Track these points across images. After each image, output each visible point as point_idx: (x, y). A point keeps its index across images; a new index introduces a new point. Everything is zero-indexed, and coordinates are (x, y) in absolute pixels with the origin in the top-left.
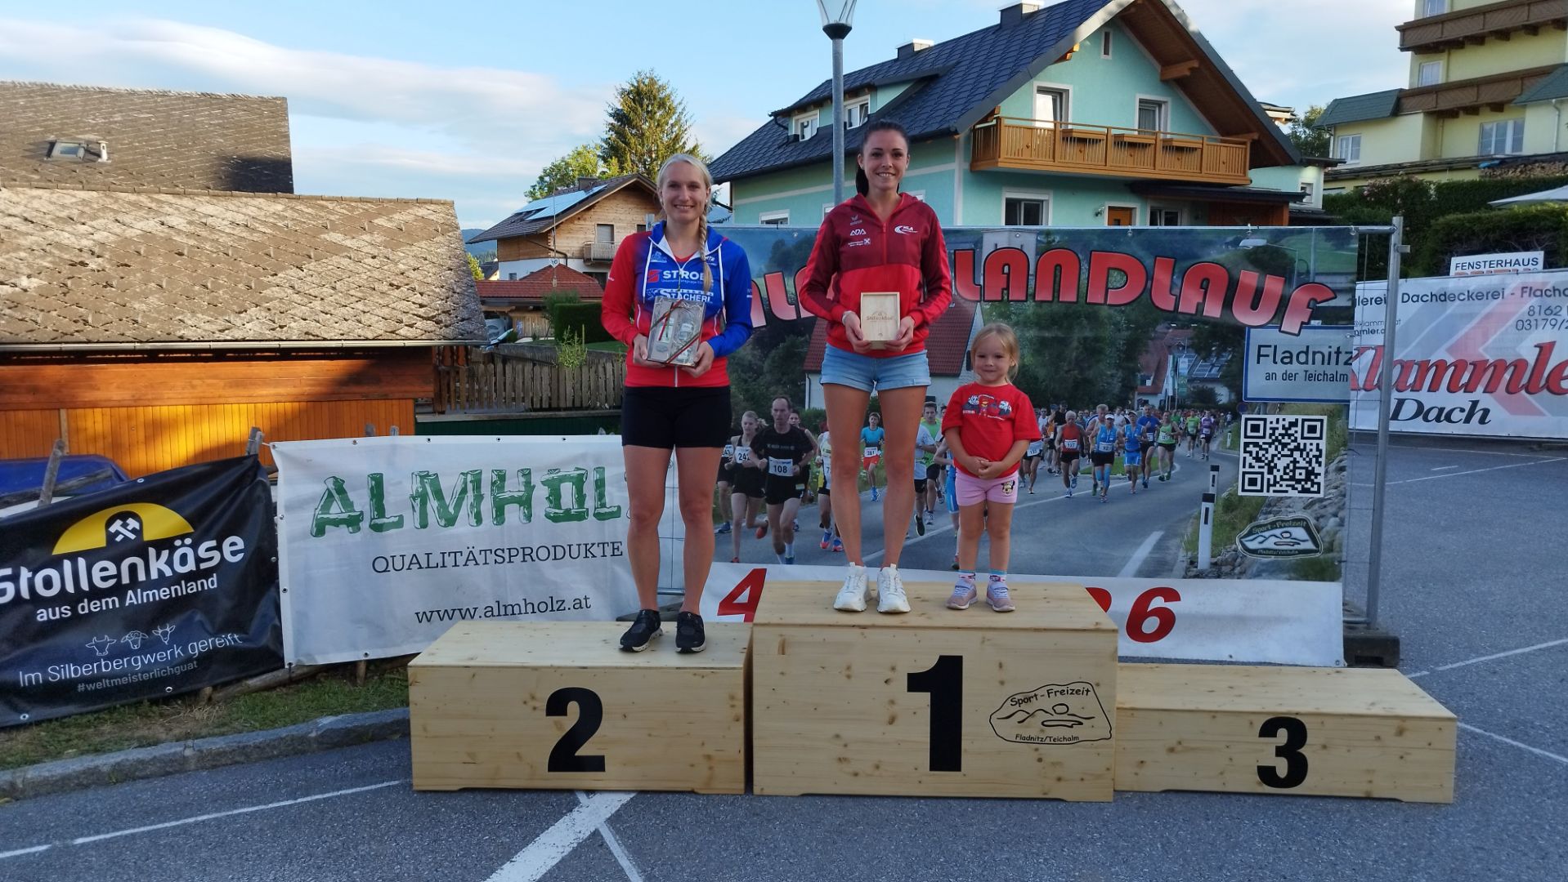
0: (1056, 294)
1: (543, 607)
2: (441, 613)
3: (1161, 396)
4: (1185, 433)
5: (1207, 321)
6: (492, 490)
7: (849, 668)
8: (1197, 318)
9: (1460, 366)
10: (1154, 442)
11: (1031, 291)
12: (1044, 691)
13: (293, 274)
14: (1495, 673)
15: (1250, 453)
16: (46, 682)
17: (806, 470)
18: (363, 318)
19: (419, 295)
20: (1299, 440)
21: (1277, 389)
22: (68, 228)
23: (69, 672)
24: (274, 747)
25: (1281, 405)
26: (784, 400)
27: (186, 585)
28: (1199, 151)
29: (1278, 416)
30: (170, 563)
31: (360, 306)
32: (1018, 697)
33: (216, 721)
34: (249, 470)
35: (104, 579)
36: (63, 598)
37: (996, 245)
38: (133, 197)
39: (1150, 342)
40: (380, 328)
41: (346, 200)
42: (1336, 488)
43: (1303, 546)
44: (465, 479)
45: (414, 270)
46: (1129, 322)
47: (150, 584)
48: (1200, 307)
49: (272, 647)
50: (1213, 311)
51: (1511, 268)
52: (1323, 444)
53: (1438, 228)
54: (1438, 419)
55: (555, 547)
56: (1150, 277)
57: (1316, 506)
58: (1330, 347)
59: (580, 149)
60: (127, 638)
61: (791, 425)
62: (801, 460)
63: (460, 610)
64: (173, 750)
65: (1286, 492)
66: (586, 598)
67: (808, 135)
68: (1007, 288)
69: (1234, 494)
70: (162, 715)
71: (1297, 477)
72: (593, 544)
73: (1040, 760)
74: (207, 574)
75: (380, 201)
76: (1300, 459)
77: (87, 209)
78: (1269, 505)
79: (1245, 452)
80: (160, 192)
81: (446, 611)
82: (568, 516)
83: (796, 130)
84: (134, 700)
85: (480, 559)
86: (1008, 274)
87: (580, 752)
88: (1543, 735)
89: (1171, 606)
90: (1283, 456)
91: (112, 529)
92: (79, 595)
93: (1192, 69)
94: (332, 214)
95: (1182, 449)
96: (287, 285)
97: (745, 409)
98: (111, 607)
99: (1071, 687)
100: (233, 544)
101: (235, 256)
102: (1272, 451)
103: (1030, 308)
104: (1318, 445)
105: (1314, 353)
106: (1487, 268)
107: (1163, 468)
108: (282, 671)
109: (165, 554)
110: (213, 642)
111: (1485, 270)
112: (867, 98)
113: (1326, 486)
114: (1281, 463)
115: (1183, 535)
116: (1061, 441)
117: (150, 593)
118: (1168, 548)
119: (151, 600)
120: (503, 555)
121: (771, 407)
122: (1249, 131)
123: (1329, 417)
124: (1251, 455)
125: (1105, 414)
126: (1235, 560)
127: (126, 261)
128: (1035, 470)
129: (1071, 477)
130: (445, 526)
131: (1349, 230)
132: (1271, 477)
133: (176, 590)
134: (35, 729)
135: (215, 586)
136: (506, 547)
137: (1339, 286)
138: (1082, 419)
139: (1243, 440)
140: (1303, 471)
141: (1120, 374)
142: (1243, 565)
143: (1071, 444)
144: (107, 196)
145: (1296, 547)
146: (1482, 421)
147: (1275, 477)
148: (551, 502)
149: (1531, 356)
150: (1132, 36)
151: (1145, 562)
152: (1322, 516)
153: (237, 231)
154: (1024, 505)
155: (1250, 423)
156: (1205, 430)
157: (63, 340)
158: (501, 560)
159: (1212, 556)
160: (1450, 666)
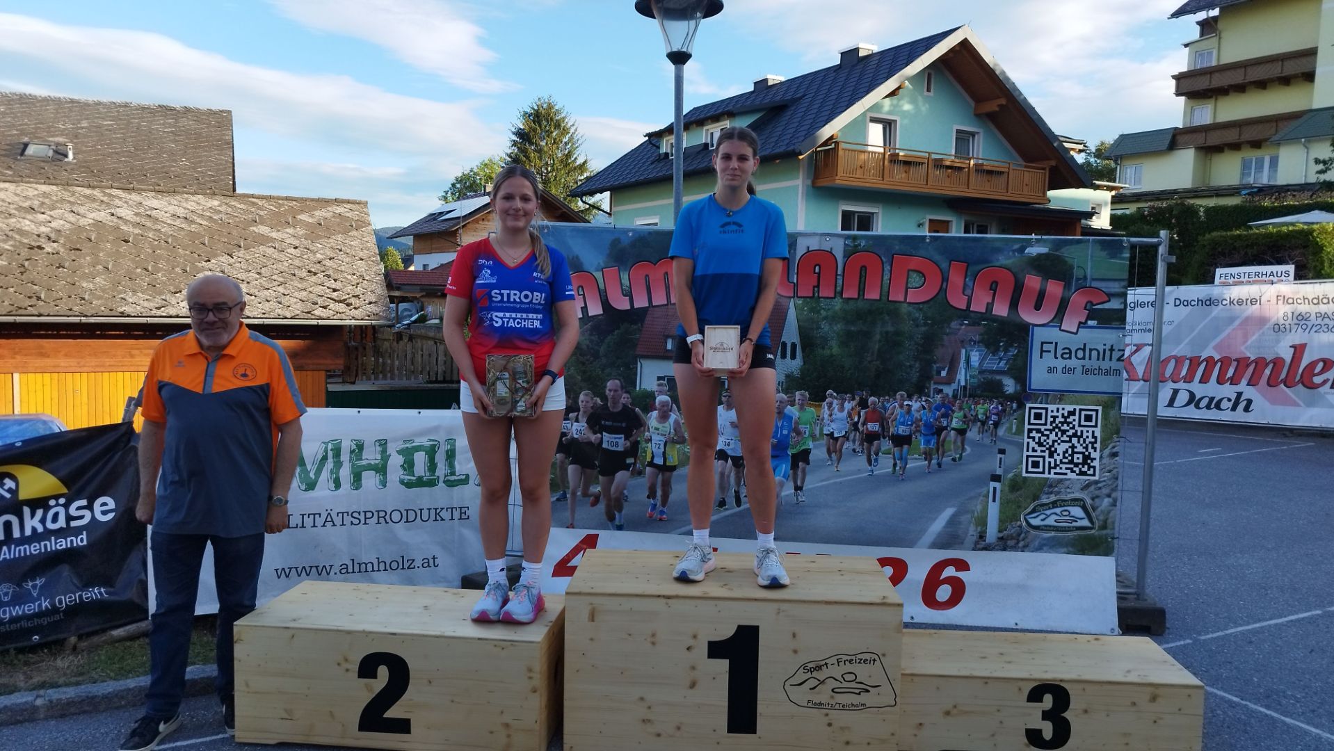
0: (861, 293)
1: (394, 565)
2: (299, 570)
3: (954, 386)
4: (976, 419)
5: (997, 319)
6: (351, 457)
7: (653, 635)
8: (988, 315)
9: (1225, 362)
10: (948, 426)
11: (839, 289)
12: (834, 660)
13: (225, 261)
14: (1251, 642)
15: (1033, 438)
17: (636, 445)
18: (285, 300)
19: (333, 281)
20: (1077, 428)
21: (1057, 382)
22: (29, 217)
24: (123, 697)
25: (1060, 396)
26: (617, 381)
27: (56, 540)
28: (1005, 176)
29: (1058, 406)
30: (43, 521)
31: (281, 289)
32: (810, 665)
33: (75, 670)
34: (123, 435)
37: (808, 248)
38: (88, 191)
39: (945, 337)
40: (297, 308)
41: (274, 198)
42: (1110, 471)
43: (1080, 523)
44: (326, 448)
45: (330, 259)
46: (926, 318)
47: (24, 540)
48: (990, 307)
49: (137, 600)
50: (1001, 310)
51: (1266, 279)
52: (1098, 432)
53: (1205, 243)
54: (1208, 407)
55: (407, 511)
56: (945, 279)
57: (1092, 488)
58: (1105, 345)
59: (486, 161)
61: (623, 404)
62: (631, 435)
63: (317, 567)
64: (24, 700)
65: (1066, 474)
66: (434, 558)
68: (818, 286)
69: (1019, 475)
70: (26, 663)
71: (1075, 460)
72: (442, 509)
73: (830, 725)
74: (77, 531)
75: (304, 200)
76: (1078, 445)
77: (47, 201)
78: (1051, 486)
79: (1029, 437)
80: (112, 187)
81: (304, 568)
82: (420, 483)
83: (666, 149)
85: (338, 520)
86: (819, 274)
88: (1293, 704)
89: (962, 575)
90: (1062, 441)
93: (999, 105)
94: (262, 210)
95: (973, 434)
96: (218, 269)
97: (581, 389)
99: (859, 656)
100: (104, 504)
101: (174, 244)
102: (1053, 437)
103: (838, 304)
104: (1093, 432)
105: (1091, 350)
106: (1247, 278)
107: (956, 451)
108: (146, 622)
109: (40, 513)
110: (81, 596)
111: (1244, 280)
113: (1101, 470)
114: (1061, 448)
115: (973, 512)
116: (864, 424)
117: (22, 548)
118: (960, 523)
119: (22, 554)
120: (358, 517)
121: (605, 387)
122: (1048, 159)
123: (1104, 408)
124: (1034, 440)
125: (904, 401)
126: (1019, 535)
127: (78, 246)
128: (841, 450)
129: (873, 457)
130: (306, 490)
131: (1122, 241)
132: (1052, 460)
135: (85, 543)
136: (362, 509)
137: (1113, 291)
138: (883, 404)
139: (1027, 427)
140: (1081, 456)
141: (917, 365)
142: (1027, 540)
143: (873, 427)
144: (65, 189)
145: (1074, 524)
146: (1247, 409)
147: (1055, 460)
148: (405, 470)
149: (1287, 355)
150: (951, 78)
151: (940, 535)
152: (1097, 497)
153: (177, 223)
154: (832, 481)
155: (1033, 411)
156: (993, 417)
157: (17, 313)
158: (357, 522)
159: (1000, 531)
160: (1211, 635)
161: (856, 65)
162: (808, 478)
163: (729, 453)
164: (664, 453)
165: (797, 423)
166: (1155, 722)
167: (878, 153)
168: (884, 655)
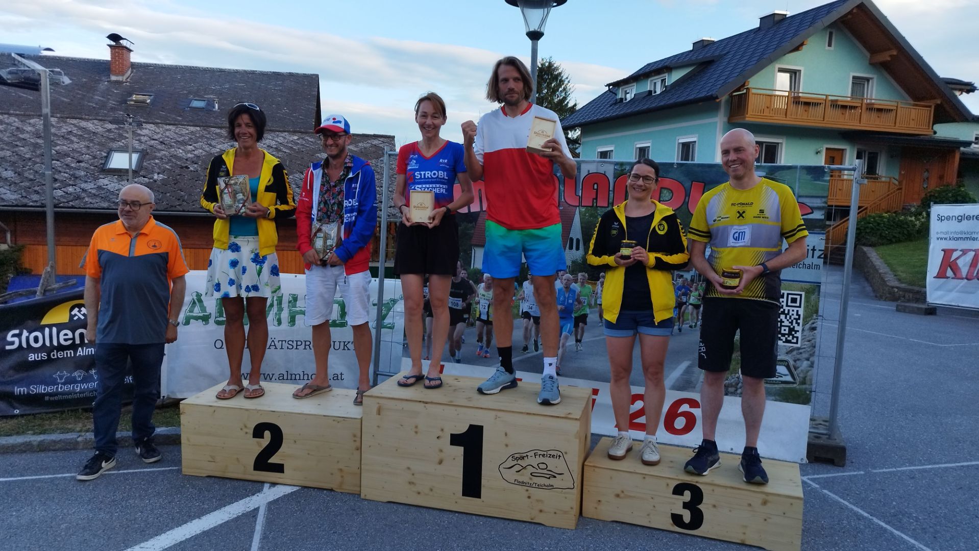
6: (289, 306)
7: (416, 427)
10: (687, 302)
11: (611, 201)
12: (532, 453)
14: (913, 478)
16: (28, 393)
17: (469, 306)
22: (182, 147)
23: (42, 389)
28: (894, 113)
32: (516, 455)
35: (66, 340)
36: (43, 348)
37: (589, 171)
42: (809, 341)
43: (784, 379)
52: (801, 311)
56: (687, 195)
57: (795, 353)
60: (76, 374)
61: (462, 278)
62: (466, 299)
64: (72, 437)
67: (629, 98)
68: (596, 199)
73: (529, 497)
76: (784, 320)
77: (193, 137)
83: (621, 95)
84: (73, 408)
85: (279, 345)
86: (597, 190)
87: (270, 461)
88: (911, 523)
89: (693, 411)
91: (73, 313)
92: (53, 348)
93: (891, 56)
98: (69, 356)
99: (549, 452)
104: (797, 311)
107: (692, 320)
112: (665, 76)
113: (802, 339)
118: (693, 373)
120: (292, 344)
122: (934, 98)
123: (806, 293)
131: (823, 168)
134: (20, 419)
136: (295, 340)
137: (816, 205)
140: (787, 329)
145: (780, 379)
150: (850, 35)
151: (678, 380)
152: (798, 360)
157: (171, 209)
158: (291, 347)
160: (885, 470)
161: (771, 28)
162: (585, 334)
163: (532, 314)
164: (488, 312)
165: (579, 296)
166: (765, 520)
167: (783, 96)
168: (566, 453)
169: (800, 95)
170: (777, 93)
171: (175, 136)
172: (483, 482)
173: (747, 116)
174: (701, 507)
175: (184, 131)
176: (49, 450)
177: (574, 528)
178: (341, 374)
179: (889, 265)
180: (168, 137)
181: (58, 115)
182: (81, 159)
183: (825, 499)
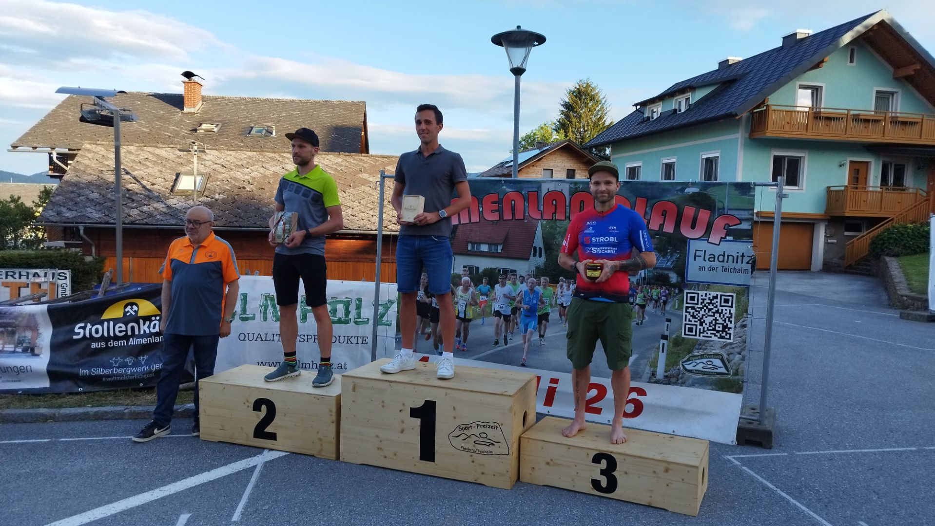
2: (270, 364)
3: (637, 277)
4: (651, 299)
5: (666, 235)
7: (383, 402)
8: (660, 232)
10: (633, 302)
12: (475, 425)
15: (689, 313)
16: (90, 374)
18: (372, 219)
20: (719, 307)
21: (705, 276)
23: (100, 371)
25: (708, 286)
27: (154, 338)
28: (918, 127)
29: (706, 292)
32: (462, 426)
35: (120, 332)
36: (102, 338)
37: (548, 189)
41: (373, 156)
43: (719, 370)
47: (140, 336)
48: (662, 226)
50: (669, 229)
52: (733, 310)
57: (728, 347)
58: (738, 253)
59: (543, 126)
60: (128, 360)
64: (120, 409)
65: (711, 337)
67: (655, 116)
68: (555, 213)
69: (679, 336)
71: (717, 329)
73: (473, 462)
76: (719, 319)
77: (250, 161)
78: (700, 344)
79: (686, 312)
82: (340, 321)
83: (648, 114)
84: (124, 388)
86: (556, 205)
87: (266, 430)
88: (811, 495)
89: (641, 398)
90: (709, 316)
91: (126, 310)
92: (109, 338)
93: (914, 70)
94: (365, 164)
95: (650, 308)
98: (122, 345)
99: (489, 424)
102: (702, 312)
104: (730, 311)
105: (728, 256)
107: (639, 318)
109: (147, 323)
112: (689, 95)
113: (735, 336)
114: (708, 320)
115: (649, 358)
117: (138, 340)
118: (640, 365)
119: (138, 343)
120: (304, 338)
123: (737, 294)
124: (690, 314)
126: (678, 375)
132: (702, 328)
133: (150, 340)
134: (82, 395)
136: (306, 333)
137: (743, 217)
139: (685, 305)
140: (721, 326)
142: (684, 379)
144: (260, 154)
145: (715, 371)
147: (704, 328)
150: (873, 51)
152: (732, 354)
154: (561, 333)
155: (689, 295)
156: (663, 298)
159: (665, 372)
160: (808, 453)
161: (794, 46)
162: (547, 331)
163: (502, 312)
164: (465, 311)
165: (542, 297)
166: (668, 485)
167: (803, 112)
168: (502, 425)
169: (822, 110)
170: (798, 109)
171: (235, 160)
172: (437, 448)
173: (767, 131)
174: (614, 473)
175: (243, 156)
176: (103, 419)
177: (509, 488)
178: (345, 364)
179: (906, 274)
180: (229, 162)
181: (137, 145)
182: (155, 182)
183: (741, 473)
